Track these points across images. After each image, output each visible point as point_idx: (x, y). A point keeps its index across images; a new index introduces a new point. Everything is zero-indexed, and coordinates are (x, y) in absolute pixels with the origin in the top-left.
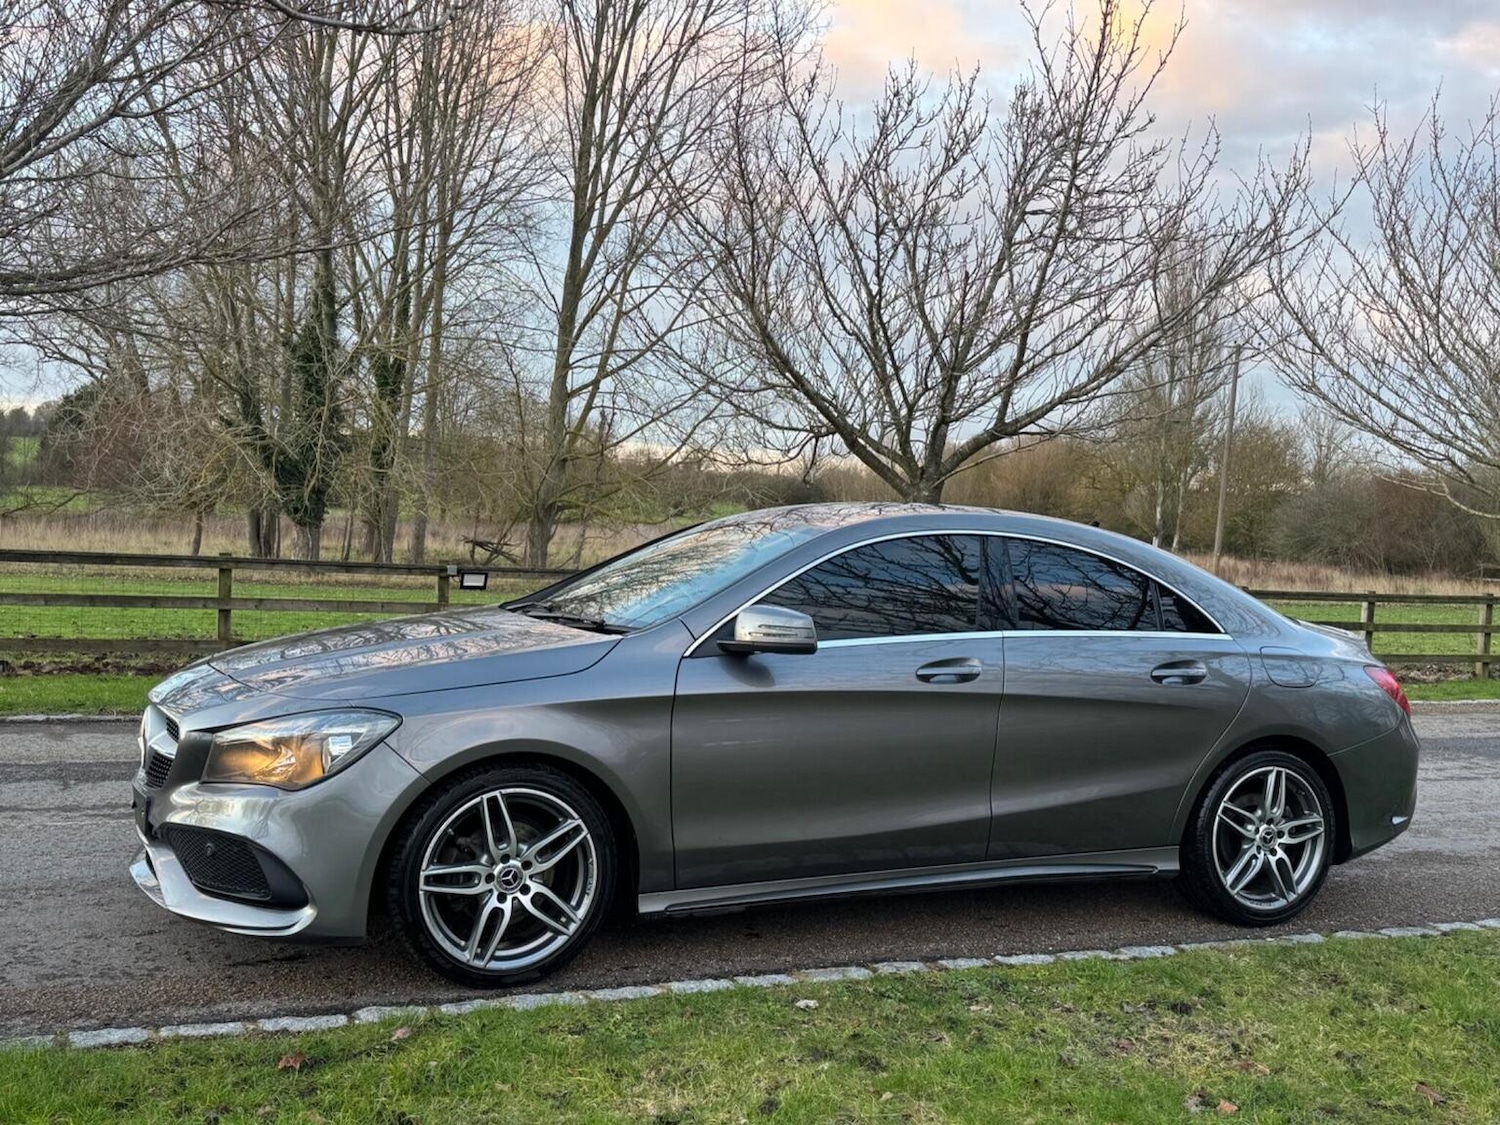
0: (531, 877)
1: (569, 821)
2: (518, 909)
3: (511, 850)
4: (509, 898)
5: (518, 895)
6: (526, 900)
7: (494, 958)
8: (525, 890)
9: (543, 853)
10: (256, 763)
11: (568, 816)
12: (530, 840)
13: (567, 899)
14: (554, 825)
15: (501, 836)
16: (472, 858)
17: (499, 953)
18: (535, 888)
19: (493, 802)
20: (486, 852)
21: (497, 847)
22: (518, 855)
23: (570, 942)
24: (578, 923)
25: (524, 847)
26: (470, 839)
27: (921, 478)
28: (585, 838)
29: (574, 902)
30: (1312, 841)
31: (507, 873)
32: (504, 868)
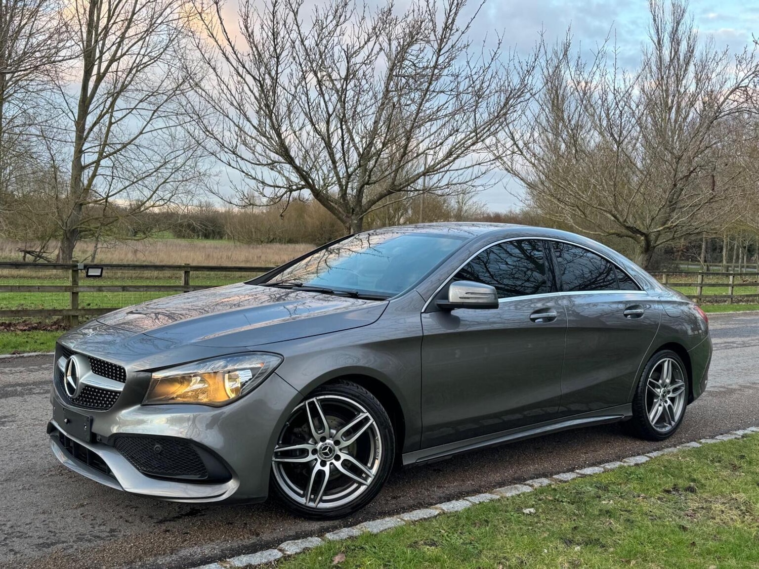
0: (340, 450)
1: (361, 414)
2: (334, 470)
3: (326, 434)
4: (328, 463)
5: (334, 461)
6: (338, 464)
7: (322, 501)
8: (337, 458)
9: (348, 434)
10: (177, 390)
11: (360, 411)
12: (338, 427)
13: (365, 464)
14: (352, 417)
15: (320, 426)
16: (305, 441)
17: (325, 498)
18: (344, 456)
19: (312, 405)
20: (311, 436)
21: (317, 432)
22: (331, 436)
23: (369, 488)
24: (373, 477)
25: (334, 432)
26: (300, 429)
27: (353, 214)
28: (372, 424)
29: (369, 465)
30: (680, 395)
31: (325, 448)
32: (323, 445)
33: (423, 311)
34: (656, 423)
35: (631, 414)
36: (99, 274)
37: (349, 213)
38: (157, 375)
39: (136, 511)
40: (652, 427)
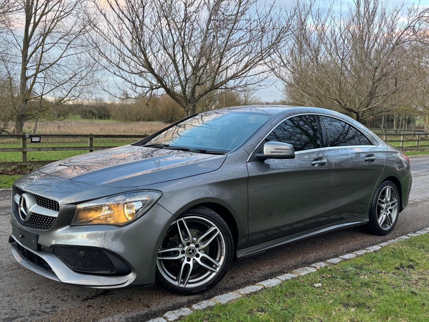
0: (199, 250)
1: (212, 228)
2: (196, 263)
3: (190, 241)
4: (192, 259)
5: (195, 258)
6: (198, 260)
7: (188, 283)
8: (198, 256)
9: (204, 240)
10: (93, 215)
11: (212, 226)
12: (198, 236)
13: (215, 258)
14: (207, 229)
15: (186, 236)
16: (176, 246)
18: (202, 255)
19: (181, 223)
20: (181, 242)
21: (184, 240)
22: (193, 242)
23: (218, 274)
24: (220, 267)
25: (195, 239)
26: (173, 238)
27: (189, 103)
28: (219, 234)
29: (217, 259)
30: (395, 208)
31: (190, 250)
32: (188, 248)
33: (248, 161)
34: (382, 225)
35: (368, 220)
36: (39, 140)
37: (187, 102)
38: (80, 206)
39: (68, 292)
40: (380, 227)
